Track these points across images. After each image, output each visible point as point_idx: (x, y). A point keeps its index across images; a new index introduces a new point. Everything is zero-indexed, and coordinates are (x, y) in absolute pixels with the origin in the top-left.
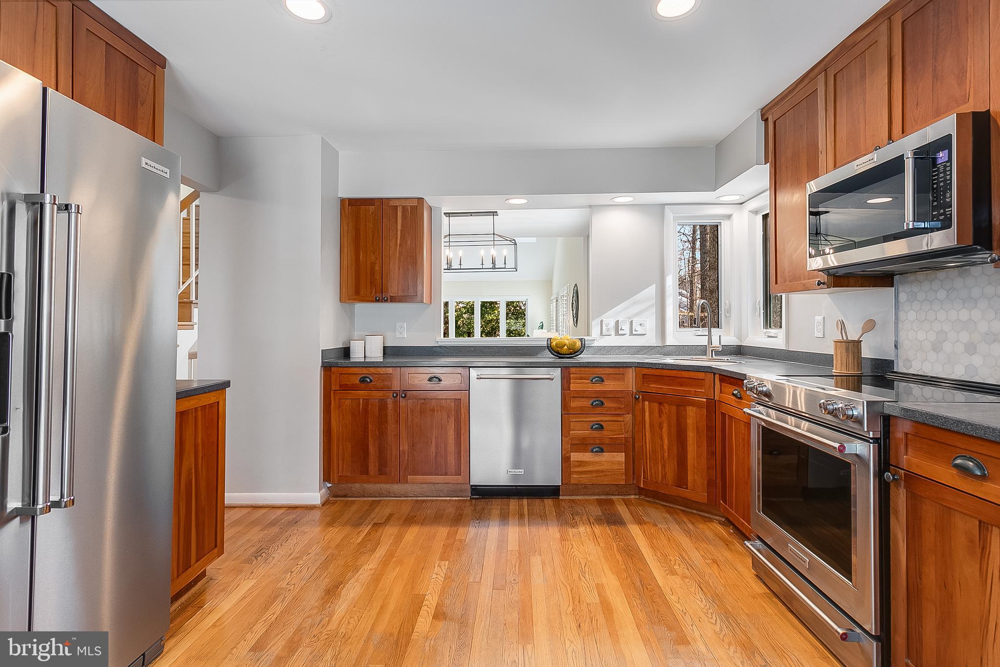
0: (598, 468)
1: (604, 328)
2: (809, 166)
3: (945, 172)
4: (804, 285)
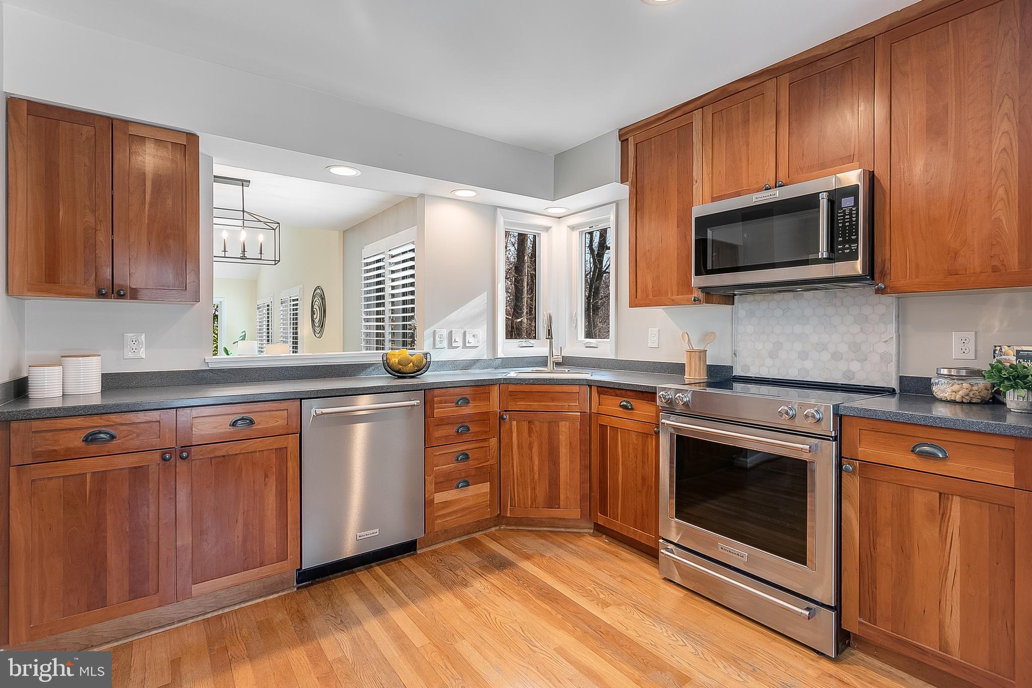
0: (463, 505)
1: (437, 339)
2: (680, 192)
3: (850, 214)
4: (673, 300)
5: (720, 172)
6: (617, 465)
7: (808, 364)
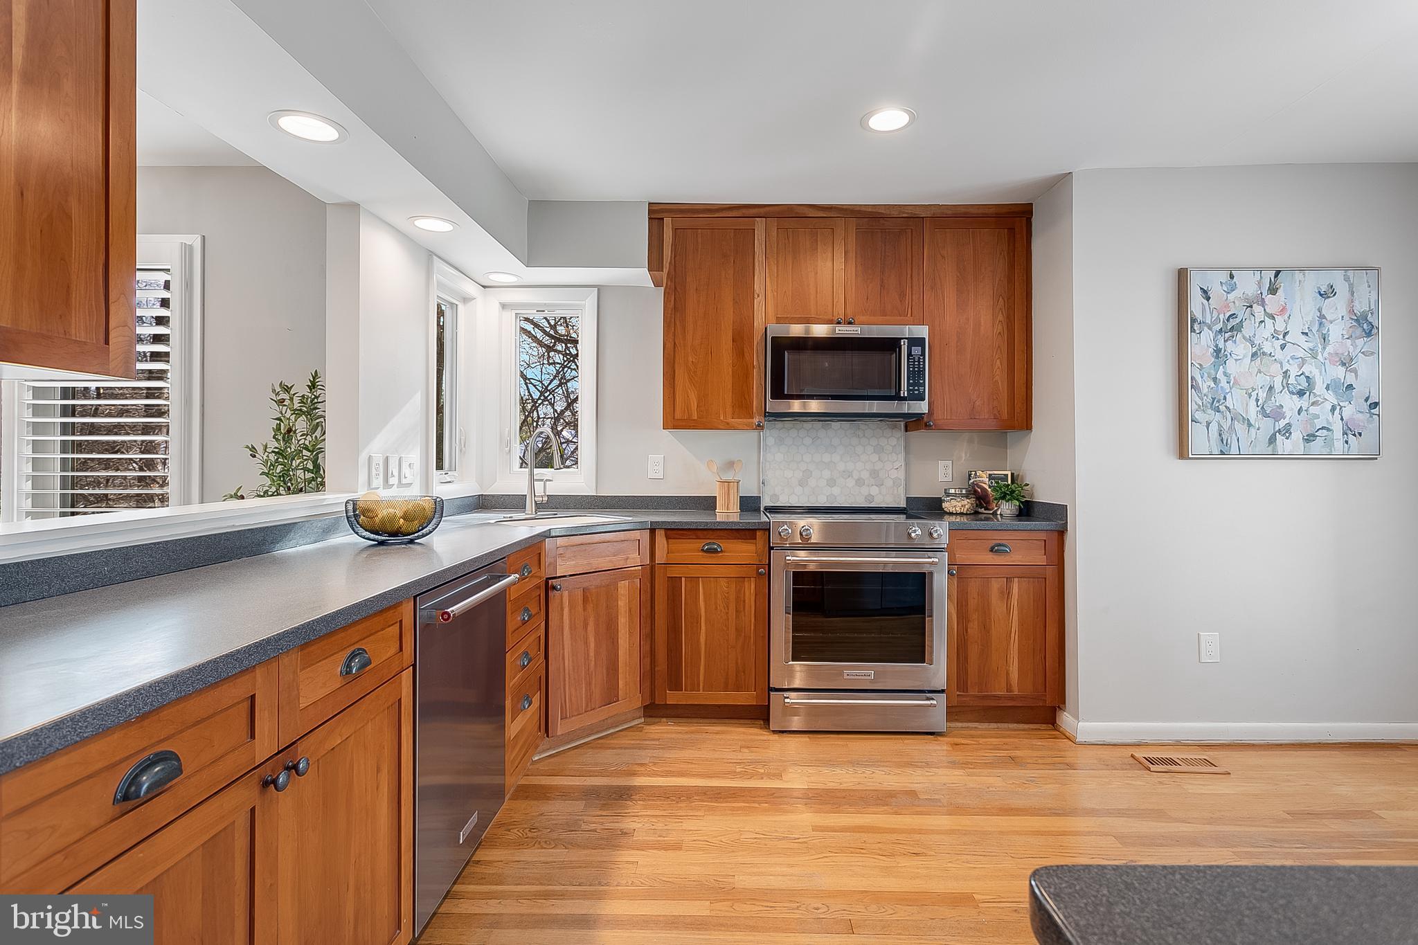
0: (525, 735)
1: (373, 471)
2: (737, 302)
3: (919, 362)
4: (728, 424)
5: (785, 292)
6: (698, 622)
7: (836, 491)
